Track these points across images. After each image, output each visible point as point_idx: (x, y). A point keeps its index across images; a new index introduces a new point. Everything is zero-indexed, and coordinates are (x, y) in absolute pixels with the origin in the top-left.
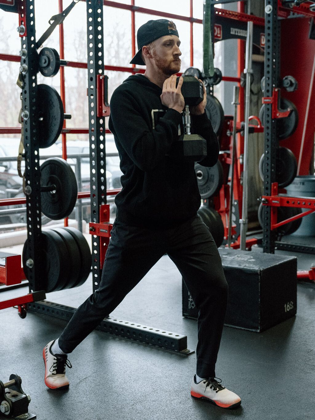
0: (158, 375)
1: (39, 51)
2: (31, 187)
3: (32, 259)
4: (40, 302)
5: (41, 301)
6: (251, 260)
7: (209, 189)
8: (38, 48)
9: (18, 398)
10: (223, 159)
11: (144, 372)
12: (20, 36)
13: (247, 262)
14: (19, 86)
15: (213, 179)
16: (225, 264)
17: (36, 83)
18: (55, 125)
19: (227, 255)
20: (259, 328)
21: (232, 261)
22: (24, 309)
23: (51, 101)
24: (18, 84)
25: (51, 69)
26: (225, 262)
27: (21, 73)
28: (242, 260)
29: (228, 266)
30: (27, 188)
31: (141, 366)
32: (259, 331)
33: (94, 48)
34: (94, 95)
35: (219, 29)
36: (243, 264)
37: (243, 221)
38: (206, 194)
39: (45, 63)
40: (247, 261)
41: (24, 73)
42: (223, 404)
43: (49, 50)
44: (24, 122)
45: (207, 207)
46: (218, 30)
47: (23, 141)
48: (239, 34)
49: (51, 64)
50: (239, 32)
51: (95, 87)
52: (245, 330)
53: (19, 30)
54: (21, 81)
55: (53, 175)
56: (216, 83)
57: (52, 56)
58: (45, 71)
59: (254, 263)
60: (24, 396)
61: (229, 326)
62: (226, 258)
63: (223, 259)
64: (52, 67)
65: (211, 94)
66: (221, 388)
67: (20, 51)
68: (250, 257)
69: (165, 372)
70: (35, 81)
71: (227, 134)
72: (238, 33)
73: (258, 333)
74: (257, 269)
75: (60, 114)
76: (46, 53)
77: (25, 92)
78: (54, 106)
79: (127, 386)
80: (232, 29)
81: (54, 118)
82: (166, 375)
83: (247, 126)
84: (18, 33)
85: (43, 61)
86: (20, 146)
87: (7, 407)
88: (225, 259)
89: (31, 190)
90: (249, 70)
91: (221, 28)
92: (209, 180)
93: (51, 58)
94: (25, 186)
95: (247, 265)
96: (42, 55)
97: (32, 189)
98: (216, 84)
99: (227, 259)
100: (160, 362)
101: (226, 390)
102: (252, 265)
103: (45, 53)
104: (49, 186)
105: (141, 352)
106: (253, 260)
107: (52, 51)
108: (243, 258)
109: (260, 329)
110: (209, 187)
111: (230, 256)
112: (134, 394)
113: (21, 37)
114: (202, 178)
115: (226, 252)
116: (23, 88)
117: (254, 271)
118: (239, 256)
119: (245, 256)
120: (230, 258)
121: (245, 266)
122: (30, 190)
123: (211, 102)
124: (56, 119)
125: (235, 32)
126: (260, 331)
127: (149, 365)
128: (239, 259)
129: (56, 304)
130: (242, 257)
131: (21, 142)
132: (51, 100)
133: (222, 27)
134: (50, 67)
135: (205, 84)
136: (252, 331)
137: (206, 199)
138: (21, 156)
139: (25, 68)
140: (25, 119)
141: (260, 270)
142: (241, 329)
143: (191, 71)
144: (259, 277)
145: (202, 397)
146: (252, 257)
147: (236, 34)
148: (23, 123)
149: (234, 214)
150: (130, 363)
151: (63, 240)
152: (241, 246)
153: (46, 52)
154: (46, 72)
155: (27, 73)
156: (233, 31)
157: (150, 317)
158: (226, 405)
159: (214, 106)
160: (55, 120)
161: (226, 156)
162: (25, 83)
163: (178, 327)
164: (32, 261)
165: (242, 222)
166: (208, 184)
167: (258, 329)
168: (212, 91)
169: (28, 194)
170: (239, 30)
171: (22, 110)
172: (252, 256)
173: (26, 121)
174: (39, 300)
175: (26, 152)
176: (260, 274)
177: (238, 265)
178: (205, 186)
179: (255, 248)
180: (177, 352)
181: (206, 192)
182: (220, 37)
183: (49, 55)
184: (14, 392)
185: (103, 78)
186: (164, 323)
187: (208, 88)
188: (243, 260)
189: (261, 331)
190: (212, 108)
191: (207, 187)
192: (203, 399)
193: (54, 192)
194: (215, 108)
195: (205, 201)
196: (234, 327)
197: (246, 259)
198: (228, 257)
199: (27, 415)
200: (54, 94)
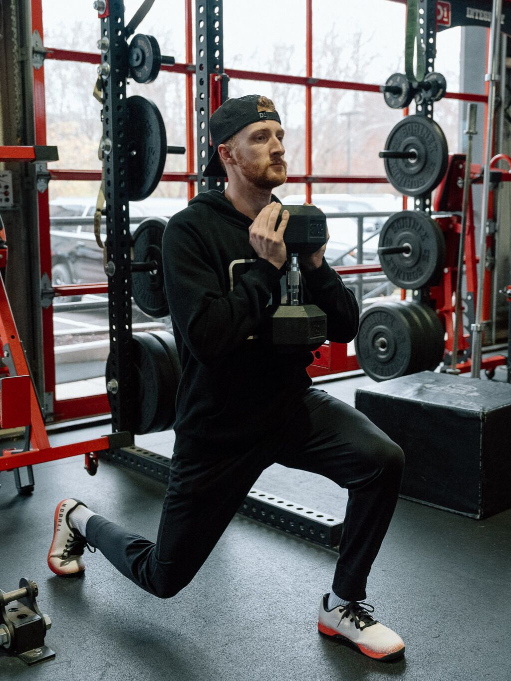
0: (285, 590)
1: (129, 41)
2: (114, 263)
3: (117, 380)
4: (128, 449)
5: (129, 447)
6: (471, 394)
7: (420, 273)
8: (128, 37)
9: (27, 622)
10: (451, 226)
11: (264, 581)
12: (100, 16)
13: (466, 397)
14: (97, 99)
15: (428, 257)
16: (425, 400)
17: (124, 95)
18: (153, 163)
19: (434, 384)
20: (479, 511)
21: (437, 395)
22: (94, 461)
23: (147, 124)
24: (95, 95)
25: (147, 70)
26: (427, 395)
27: (100, 78)
28: (457, 392)
29: (429, 404)
30: (109, 265)
31: (261, 570)
32: (478, 517)
33: (206, 28)
34: (204, 108)
35: (445, 9)
36: (456, 400)
37: (477, 327)
38: (415, 282)
39: (137, 60)
40: (465, 395)
41: (104, 77)
42: (372, 651)
43: (144, 37)
44: (106, 157)
45: (417, 304)
46: (444, 11)
47: (104, 188)
48: (481, 19)
49: (147, 61)
50: (481, 15)
51: (207, 96)
52: (455, 513)
53: (96, 6)
54: (100, 90)
55: (153, 246)
56: (437, 97)
57: (149, 47)
58: (138, 72)
59: (475, 399)
60: (38, 617)
61: (429, 505)
62: (430, 388)
63: (425, 391)
64: (148, 67)
65: (429, 116)
66: (370, 621)
67: (98, 41)
68: (473, 389)
69: (298, 584)
70: (123, 90)
71: (458, 184)
72: (479, 16)
73: (477, 520)
74: (478, 410)
75: (159, 144)
76: (139, 44)
77: (107, 108)
78: (152, 132)
79: (227, 607)
80: (468, 9)
81: (152, 151)
82: (299, 589)
83: (487, 171)
84: (96, 12)
85: (135, 57)
86: (99, 196)
87: (6, 637)
88: (428, 390)
89: (114, 267)
90: (493, 75)
91: (450, 8)
92: (421, 259)
93: (146, 51)
94: (106, 262)
95: (463, 402)
96: (133, 47)
97: (116, 267)
98: (438, 100)
99: (431, 391)
100: (295, 564)
101: (378, 625)
102: (471, 403)
103: (137, 43)
104: (148, 262)
105: (269, 545)
106: (476, 394)
107: (148, 39)
108: (459, 390)
109: (480, 514)
110: (421, 271)
111: (437, 386)
112: (234, 624)
113: (101, 19)
114: (410, 256)
115: (432, 379)
116: (103, 101)
117: (473, 414)
118: (453, 386)
119: (465, 386)
120: (438, 388)
121: (459, 404)
122: (113, 269)
123: (428, 129)
124: (154, 152)
125: (475, 15)
126: (480, 517)
127: (274, 568)
128: (453, 391)
129: (152, 453)
130: (458, 388)
131: (101, 191)
132: (147, 121)
133: (452, 6)
134: (145, 67)
135: (420, 100)
136: (467, 517)
137: (417, 289)
138: (99, 213)
139: (106, 68)
140: (107, 153)
141: (483, 413)
142: (448, 511)
143: (396, 79)
144: (481, 424)
145: (336, 635)
146: (476, 389)
147: (477, 18)
148: (103, 159)
149: (467, 314)
150: (244, 565)
151: (165, 349)
152: (472, 369)
153: (139, 41)
154: (139, 74)
155: (109, 77)
156: (470, 14)
157: (301, 482)
158: (377, 653)
159: (433, 136)
160: (153, 155)
161: (455, 220)
162: (106, 95)
163: (342, 501)
164: (117, 382)
165: (475, 329)
166: (418, 265)
167: (477, 513)
168: (431, 112)
169: (110, 274)
170: (481, 12)
171: (104, 138)
172: (476, 387)
173: (108, 157)
174: (127, 446)
175: (108, 207)
176: (483, 419)
177: (446, 402)
178: (415, 268)
179: (501, 371)
180: (328, 548)
181: (416, 278)
182: (447, 23)
183: (144, 46)
184: (25, 609)
185: (218, 80)
186: (320, 494)
187: (424, 106)
188: (458, 394)
189: (483, 518)
190: (429, 138)
191: (418, 269)
192: (338, 638)
193: (155, 272)
194: (434, 140)
195: (416, 293)
196: (438, 507)
197: (463, 392)
198: (435, 388)
199: (40, 652)
200: (151, 112)
